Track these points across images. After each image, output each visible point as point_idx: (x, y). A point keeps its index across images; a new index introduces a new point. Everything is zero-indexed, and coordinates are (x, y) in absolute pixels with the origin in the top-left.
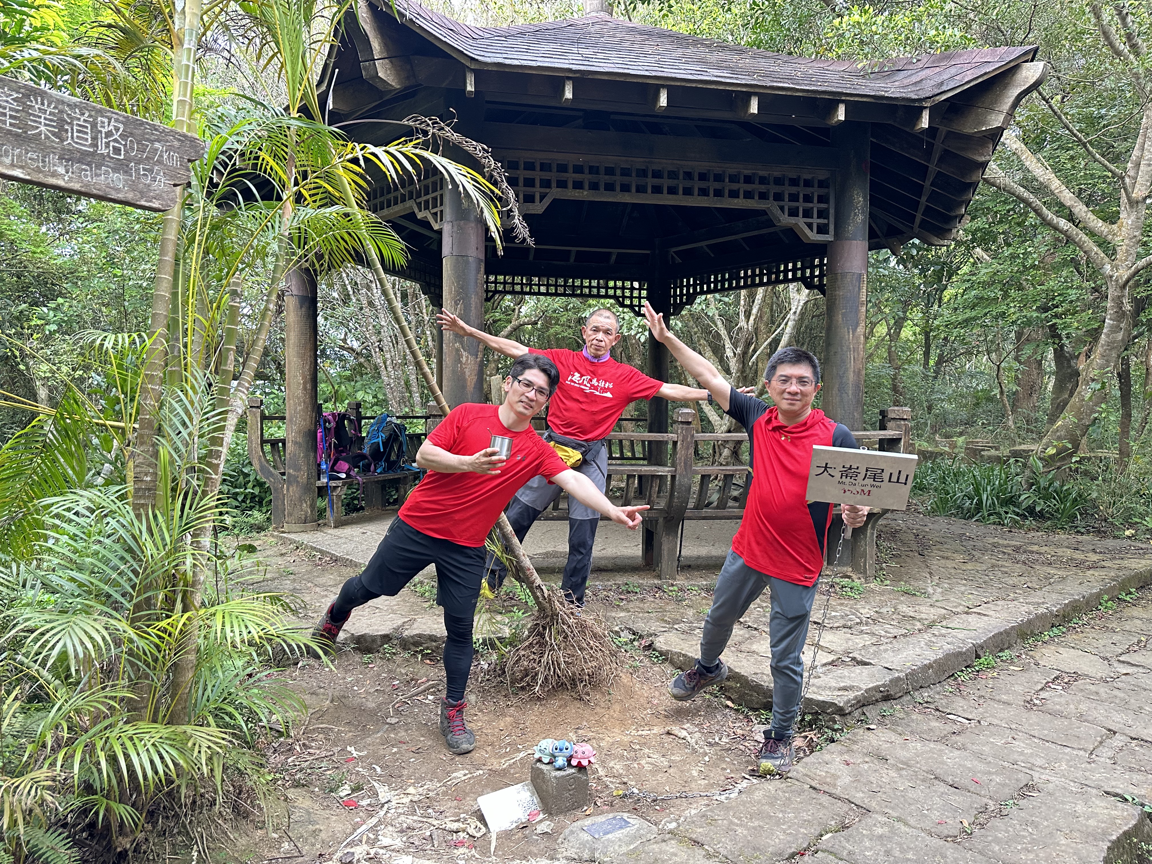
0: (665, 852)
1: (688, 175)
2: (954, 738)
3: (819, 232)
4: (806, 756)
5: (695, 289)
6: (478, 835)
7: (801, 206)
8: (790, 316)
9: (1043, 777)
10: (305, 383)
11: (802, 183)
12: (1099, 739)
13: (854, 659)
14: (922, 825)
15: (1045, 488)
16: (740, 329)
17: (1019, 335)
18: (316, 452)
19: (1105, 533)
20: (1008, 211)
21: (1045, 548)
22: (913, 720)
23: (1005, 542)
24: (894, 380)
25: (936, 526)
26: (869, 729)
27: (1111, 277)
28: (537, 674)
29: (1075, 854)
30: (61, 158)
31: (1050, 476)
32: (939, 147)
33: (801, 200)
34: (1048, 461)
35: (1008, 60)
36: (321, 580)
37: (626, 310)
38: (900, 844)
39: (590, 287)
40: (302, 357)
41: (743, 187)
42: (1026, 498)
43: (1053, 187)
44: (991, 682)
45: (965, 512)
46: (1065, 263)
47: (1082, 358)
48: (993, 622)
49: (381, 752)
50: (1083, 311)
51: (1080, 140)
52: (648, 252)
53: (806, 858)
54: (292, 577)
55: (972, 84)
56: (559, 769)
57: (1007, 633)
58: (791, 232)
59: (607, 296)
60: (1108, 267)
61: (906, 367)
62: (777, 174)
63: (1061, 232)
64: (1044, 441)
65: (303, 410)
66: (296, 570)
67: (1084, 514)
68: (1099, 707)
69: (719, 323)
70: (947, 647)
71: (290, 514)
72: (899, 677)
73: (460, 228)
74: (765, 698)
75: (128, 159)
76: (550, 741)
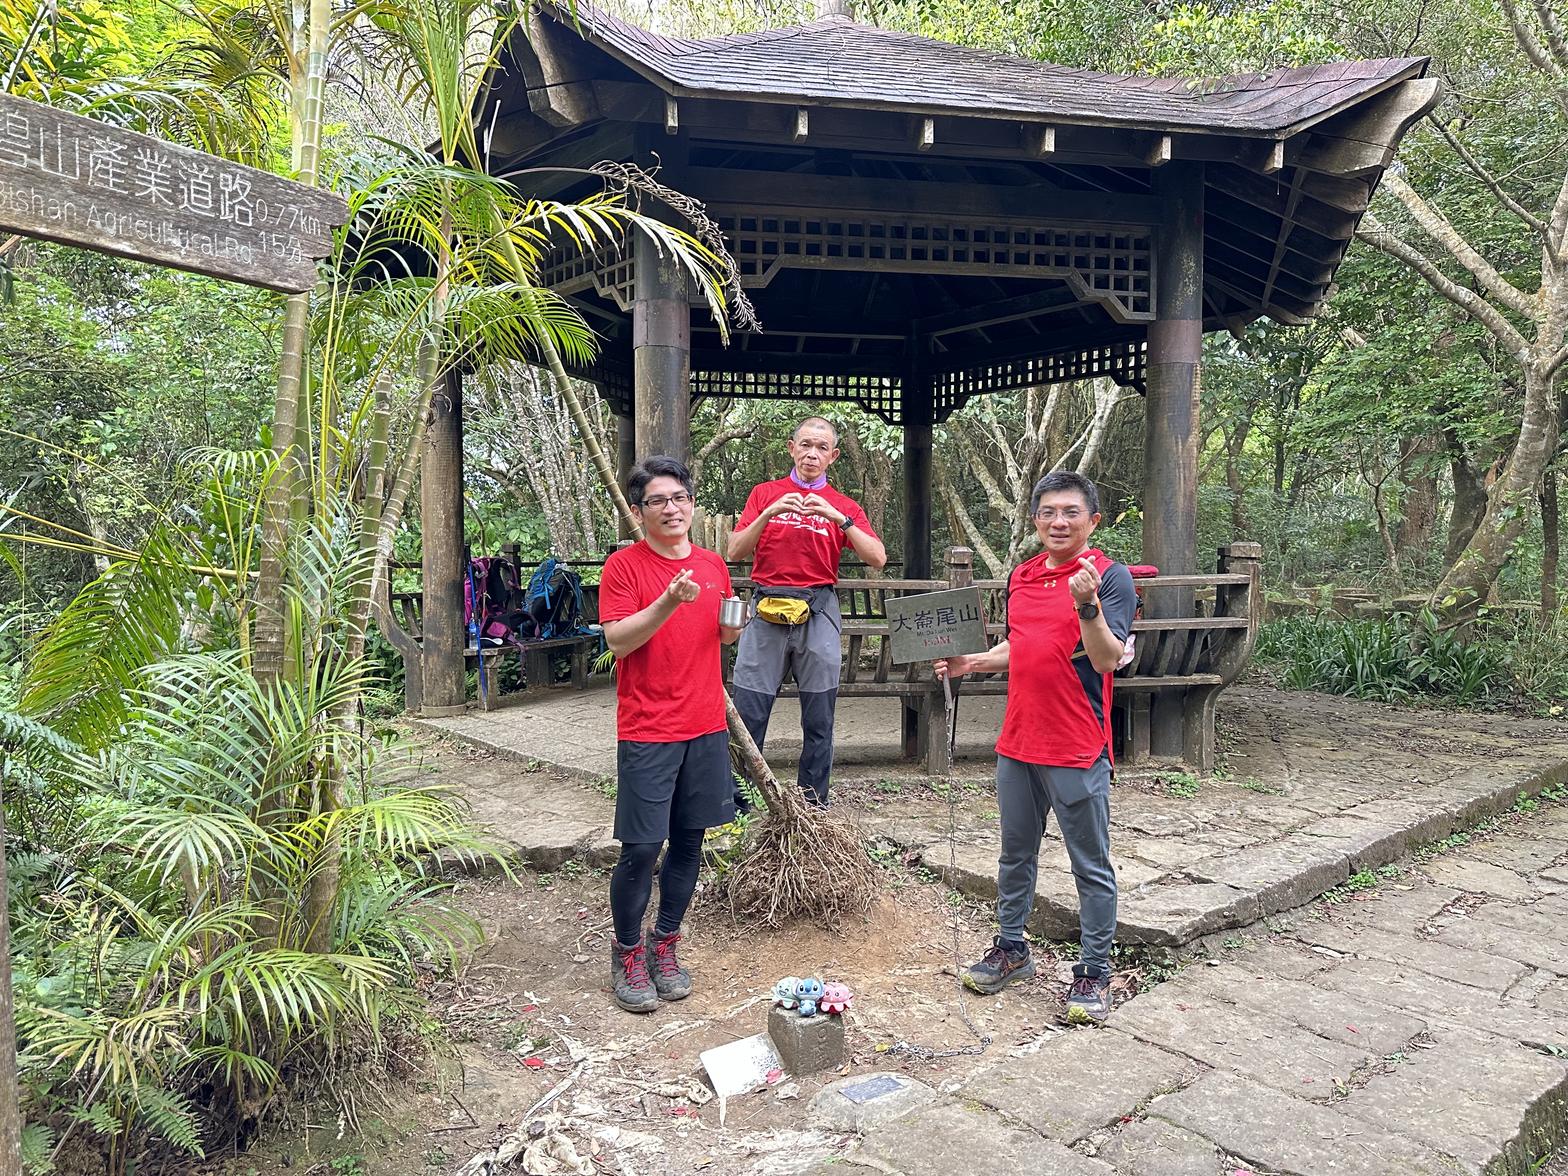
0: (948, 1118)
1: (961, 235)
2: (1322, 975)
3: (1136, 309)
4: (1127, 1000)
5: (966, 387)
6: (703, 1101)
7: (1112, 274)
8: (1095, 422)
9: (1440, 1024)
10: (447, 519)
11: (1113, 244)
12: (1515, 976)
13: (1188, 875)
14: (1283, 1084)
15: (1441, 652)
16: (1027, 440)
17: (1405, 446)
18: (463, 609)
19: (1523, 710)
20: (1390, 278)
21: (1443, 731)
22: (1267, 954)
23: (1388, 724)
24: (1234, 508)
25: (1294, 704)
26: (1210, 965)
27: (1530, 365)
28: (769, 897)
29: (1482, 1118)
30: (176, 227)
31: (1448, 635)
32: (1296, 191)
33: (1112, 266)
34: (1445, 615)
35: (1389, 76)
36: (477, 779)
37: (871, 416)
38: (1255, 1108)
39: (824, 386)
40: (443, 483)
41: (1034, 249)
42: (1416, 665)
43: (1450, 244)
44: (1370, 905)
45: (1333, 684)
46: (1467, 348)
47: (1491, 475)
48: (1373, 827)
49: (570, 999)
50: (1492, 412)
51: (1487, 181)
52: (902, 338)
53: (1132, 1124)
54: (437, 775)
55: (1341, 109)
56: (806, 1016)
57: (1391, 841)
58: (1099, 309)
59: (846, 398)
60: (1525, 352)
61: (1251, 490)
62: (1080, 231)
63: (1462, 305)
64: (1440, 588)
65: (445, 554)
66: (442, 766)
67: (1495, 686)
68: (1514, 937)
69: (998, 433)
70: (1311, 859)
71: (430, 694)
72: (1249, 898)
73: (657, 309)
74: (1072, 926)
75: (258, 227)
76: (792, 979)
